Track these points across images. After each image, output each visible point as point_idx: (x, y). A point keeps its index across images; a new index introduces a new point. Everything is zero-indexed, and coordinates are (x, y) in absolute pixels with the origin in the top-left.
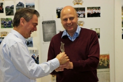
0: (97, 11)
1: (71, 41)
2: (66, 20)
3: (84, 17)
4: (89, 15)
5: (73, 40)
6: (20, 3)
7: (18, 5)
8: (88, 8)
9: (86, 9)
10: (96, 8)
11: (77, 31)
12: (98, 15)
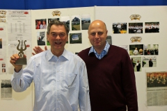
0: (155, 27)
1: (98, 59)
2: (94, 34)
3: (142, 32)
4: (147, 31)
5: (100, 58)
6: (76, 18)
7: (73, 21)
8: (146, 23)
9: (144, 24)
10: (154, 23)
11: (105, 49)
12: (156, 30)
